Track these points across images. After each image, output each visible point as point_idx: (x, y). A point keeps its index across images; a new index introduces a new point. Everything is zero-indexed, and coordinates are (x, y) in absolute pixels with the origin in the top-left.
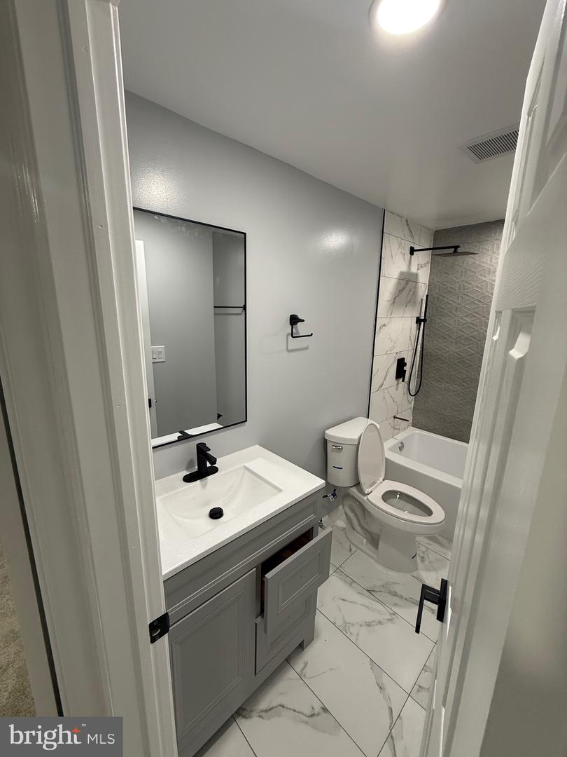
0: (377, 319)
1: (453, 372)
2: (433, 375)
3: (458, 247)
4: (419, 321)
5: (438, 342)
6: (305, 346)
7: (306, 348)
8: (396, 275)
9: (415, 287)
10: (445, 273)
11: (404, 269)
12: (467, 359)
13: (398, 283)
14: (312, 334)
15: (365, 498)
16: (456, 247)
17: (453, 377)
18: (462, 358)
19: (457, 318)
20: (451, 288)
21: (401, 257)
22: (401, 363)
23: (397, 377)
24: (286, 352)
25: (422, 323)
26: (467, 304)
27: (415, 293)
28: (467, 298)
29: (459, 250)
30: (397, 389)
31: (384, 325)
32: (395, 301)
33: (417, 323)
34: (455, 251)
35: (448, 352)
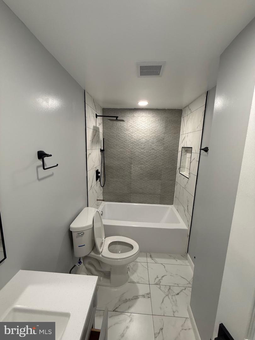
0: (87, 150)
1: (118, 173)
2: (110, 176)
3: (118, 117)
4: (101, 150)
5: (110, 160)
6: (51, 173)
7: (52, 175)
8: (92, 128)
9: (99, 134)
10: (109, 128)
11: (95, 125)
12: (123, 167)
13: (93, 132)
14: (57, 165)
15: (101, 256)
16: (117, 117)
17: (118, 175)
18: (120, 167)
19: (117, 149)
20: (113, 135)
21: (93, 118)
22: (97, 172)
23: (97, 180)
24: (37, 181)
25: (103, 152)
26: (120, 143)
27: (99, 137)
28: (120, 140)
29: (118, 118)
30: (97, 186)
31: (90, 154)
32: (92, 141)
33: (101, 152)
34: (117, 119)
35: (115, 164)
